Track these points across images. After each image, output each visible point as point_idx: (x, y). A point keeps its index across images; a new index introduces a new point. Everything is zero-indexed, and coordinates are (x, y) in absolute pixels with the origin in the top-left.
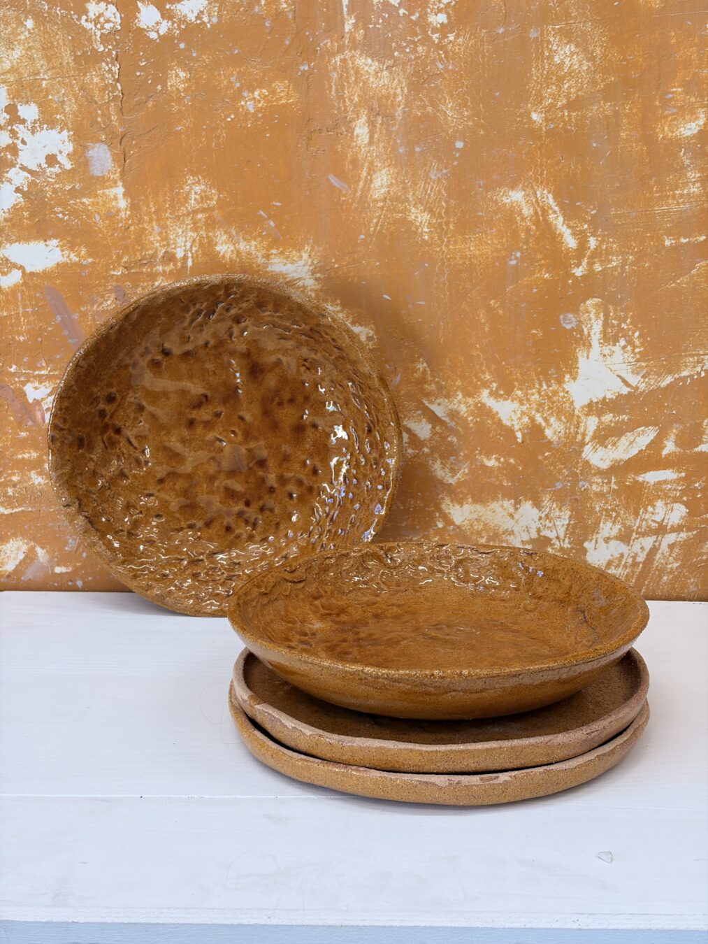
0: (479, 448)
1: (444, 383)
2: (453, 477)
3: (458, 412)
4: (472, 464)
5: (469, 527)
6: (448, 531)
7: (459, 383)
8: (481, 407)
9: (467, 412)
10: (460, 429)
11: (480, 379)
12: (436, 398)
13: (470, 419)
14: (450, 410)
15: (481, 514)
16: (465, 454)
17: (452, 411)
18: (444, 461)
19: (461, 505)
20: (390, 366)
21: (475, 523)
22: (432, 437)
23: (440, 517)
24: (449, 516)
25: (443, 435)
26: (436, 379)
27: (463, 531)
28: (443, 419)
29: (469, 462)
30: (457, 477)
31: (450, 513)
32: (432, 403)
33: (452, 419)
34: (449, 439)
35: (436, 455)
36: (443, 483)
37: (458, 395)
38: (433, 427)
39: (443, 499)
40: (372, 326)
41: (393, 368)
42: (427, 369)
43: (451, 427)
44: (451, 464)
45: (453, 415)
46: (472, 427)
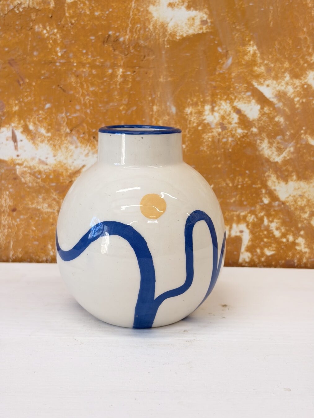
0: (304, 128)
1: (272, 65)
2: (279, 155)
3: (285, 94)
4: (297, 143)
5: (293, 203)
6: (273, 207)
7: (286, 65)
8: (307, 88)
9: (293, 93)
10: (287, 110)
11: (306, 61)
12: (265, 80)
13: (297, 99)
14: (277, 91)
15: (304, 190)
16: (291, 134)
17: (279, 92)
18: (271, 141)
19: (286, 181)
20: (223, 49)
21: (299, 199)
22: (260, 118)
23: (266, 193)
24: (275, 192)
25: (271, 115)
26: (266, 62)
27: (287, 206)
28: (271, 100)
29: (294, 141)
30: (282, 156)
31: (275, 190)
32: (261, 84)
33: (280, 100)
34: (277, 119)
35: (264, 135)
36: (270, 162)
37: (285, 77)
38: (262, 108)
39: (269, 176)
40: (206, 10)
41: (225, 51)
42: (257, 52)
43: (279, 108)
44: (278, 143)
45: (280, 96)
46: (298, 108)
